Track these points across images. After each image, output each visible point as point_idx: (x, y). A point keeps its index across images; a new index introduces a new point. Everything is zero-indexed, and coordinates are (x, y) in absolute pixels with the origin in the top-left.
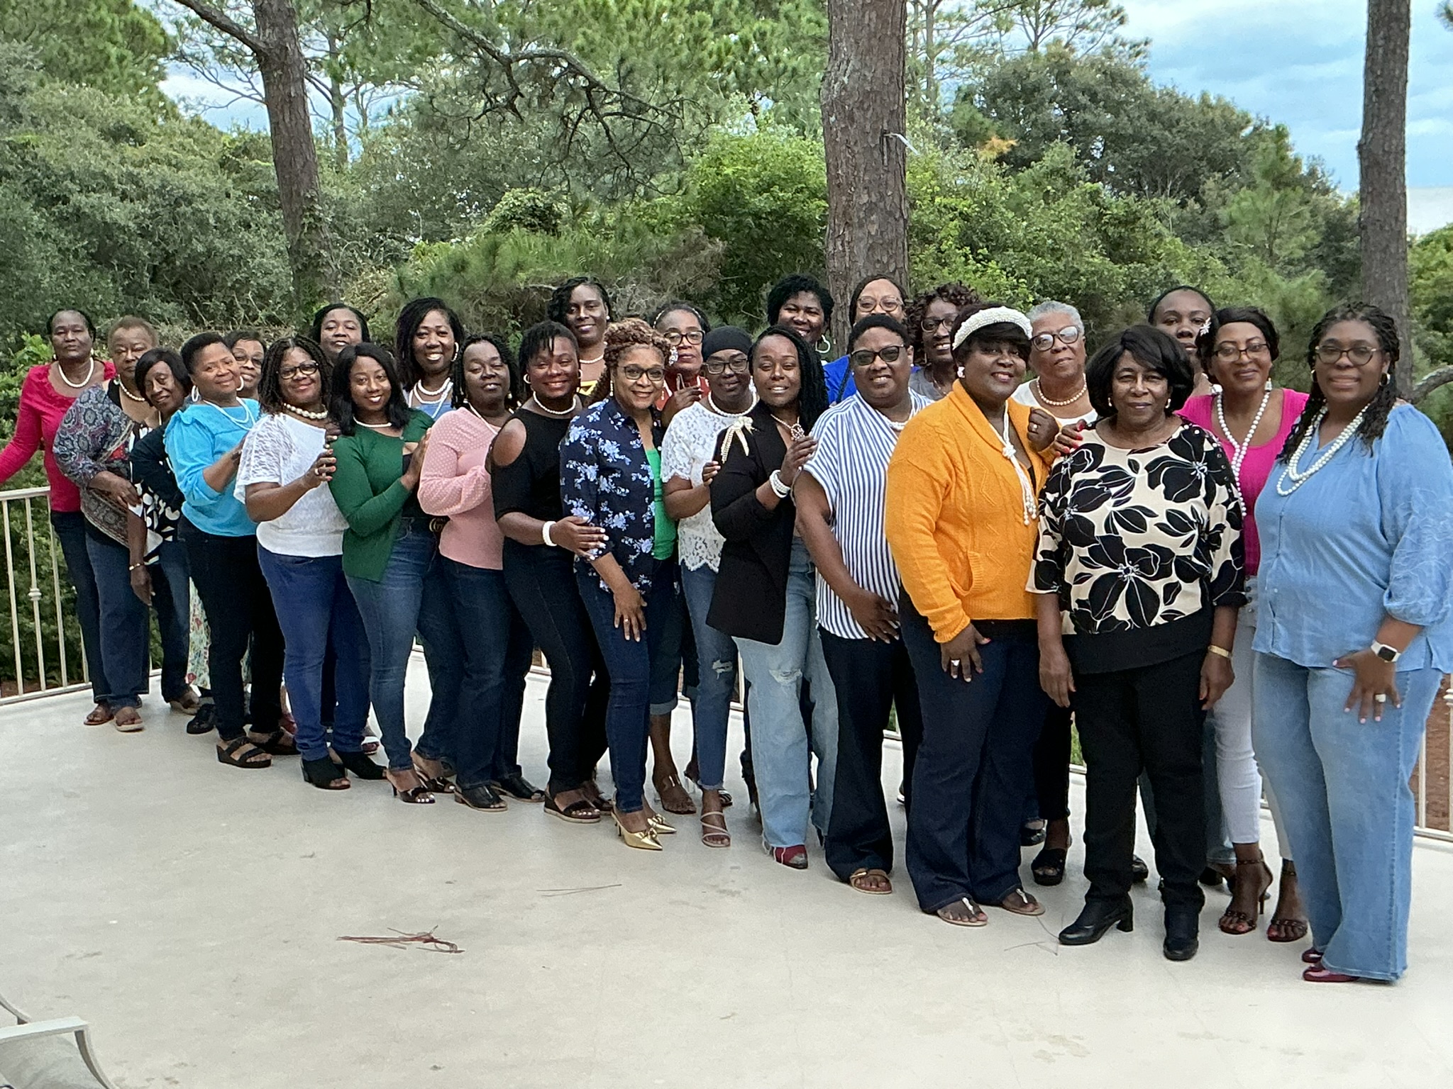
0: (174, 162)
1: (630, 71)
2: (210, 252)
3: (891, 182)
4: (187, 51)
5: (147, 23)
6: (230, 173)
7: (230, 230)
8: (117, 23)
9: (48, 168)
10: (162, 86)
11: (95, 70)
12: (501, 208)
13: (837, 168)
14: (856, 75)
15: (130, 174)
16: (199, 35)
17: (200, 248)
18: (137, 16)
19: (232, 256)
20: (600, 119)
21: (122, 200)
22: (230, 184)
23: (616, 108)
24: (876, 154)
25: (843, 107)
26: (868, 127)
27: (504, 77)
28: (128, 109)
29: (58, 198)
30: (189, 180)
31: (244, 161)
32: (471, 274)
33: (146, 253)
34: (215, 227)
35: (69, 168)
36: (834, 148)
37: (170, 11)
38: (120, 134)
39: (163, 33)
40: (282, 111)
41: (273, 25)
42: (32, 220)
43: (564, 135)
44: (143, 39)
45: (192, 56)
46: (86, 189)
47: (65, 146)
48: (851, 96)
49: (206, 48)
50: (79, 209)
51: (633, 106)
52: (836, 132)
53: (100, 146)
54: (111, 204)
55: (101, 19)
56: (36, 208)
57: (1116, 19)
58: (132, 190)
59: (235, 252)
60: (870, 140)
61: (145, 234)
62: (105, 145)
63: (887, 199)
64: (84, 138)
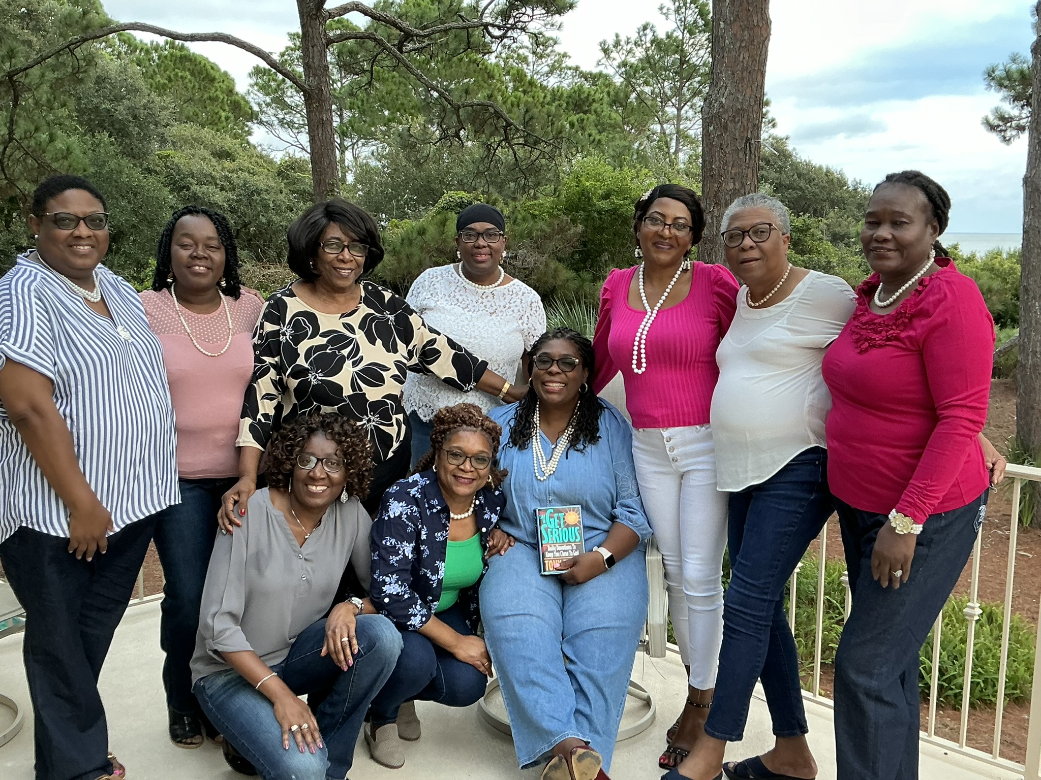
0: (251, 171)
1: (531, 118)
2: (269, 222)
3: (750, 176)
4: (264, 120)
5: (242, 102)
6: (283, 179)
7: (281, 211)
8: (226, 100)
9: (179, 170)
10: (251, 139)
11: (214, 122)
12: (442, 202)
13: (711, 163)
14: (731, 97)
15: (226, 177)
16: (271, 111)
17: (264, 220)
18: (237, 98)
19: (282, 226)
20: (511, 146)
21: (221, 190)
22: (283, 185)
23: (521, 141)
24: (741, 155)
25: (720, 120)
26: (737, 135)
27: (455, 117)
28: (228, 143)
29: (184, 187)
30: (261, 181)
31: (291, 173)
32: (428, 237)
33: (232, 222)
34: (273, 209)
35: (191, 171)
36: (710, 149)
37: (255, 97)
38: (223, 155)
39: (251, 108)
40: (318, 129)
41: (315, 75)
42: (168, 198)
43: (488, 156)
44: (240, 110)
45: (267, 122)
46: (200, 183)
47: (191, 158)
48: (726, 111)
49: (274, 118)
50: (195, 194)
51: (531, 140)
52: (714, 138)
53: (210, 160)
54: (214, 192)
55: (217, 96)
56: (171, 192)
57: (771, 125)
58: (227, 185)
59: (283, 223)
60: (738, 145)
61: (233, 211)
62: (213, 160)
63: (746, 187)
64: (201, 155)
